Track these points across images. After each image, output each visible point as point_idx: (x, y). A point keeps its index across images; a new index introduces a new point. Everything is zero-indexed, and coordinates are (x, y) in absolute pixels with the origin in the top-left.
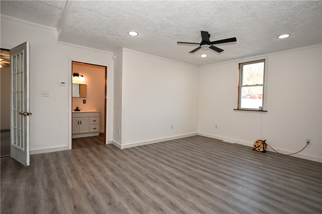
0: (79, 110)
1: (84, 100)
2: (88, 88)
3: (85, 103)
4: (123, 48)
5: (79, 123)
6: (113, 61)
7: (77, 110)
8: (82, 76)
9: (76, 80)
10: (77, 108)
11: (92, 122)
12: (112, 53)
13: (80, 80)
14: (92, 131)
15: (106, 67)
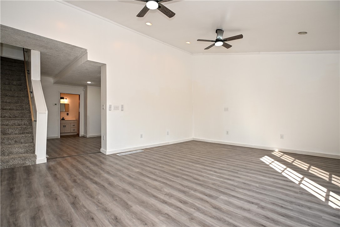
0: (64, 119)
1: (67, 113)
2: (70, 106)
3: (68, 115)
4: (88, 86)
5: (65, 126)
6: (83, 92)
7: (63, 119)
8: (66, 99)
9: (62, 101)
10: (63, 118)
11: (72, 126)
12: (83, 87)
13: (65, 101)
14: (72, 131)
15: (79, 95)
